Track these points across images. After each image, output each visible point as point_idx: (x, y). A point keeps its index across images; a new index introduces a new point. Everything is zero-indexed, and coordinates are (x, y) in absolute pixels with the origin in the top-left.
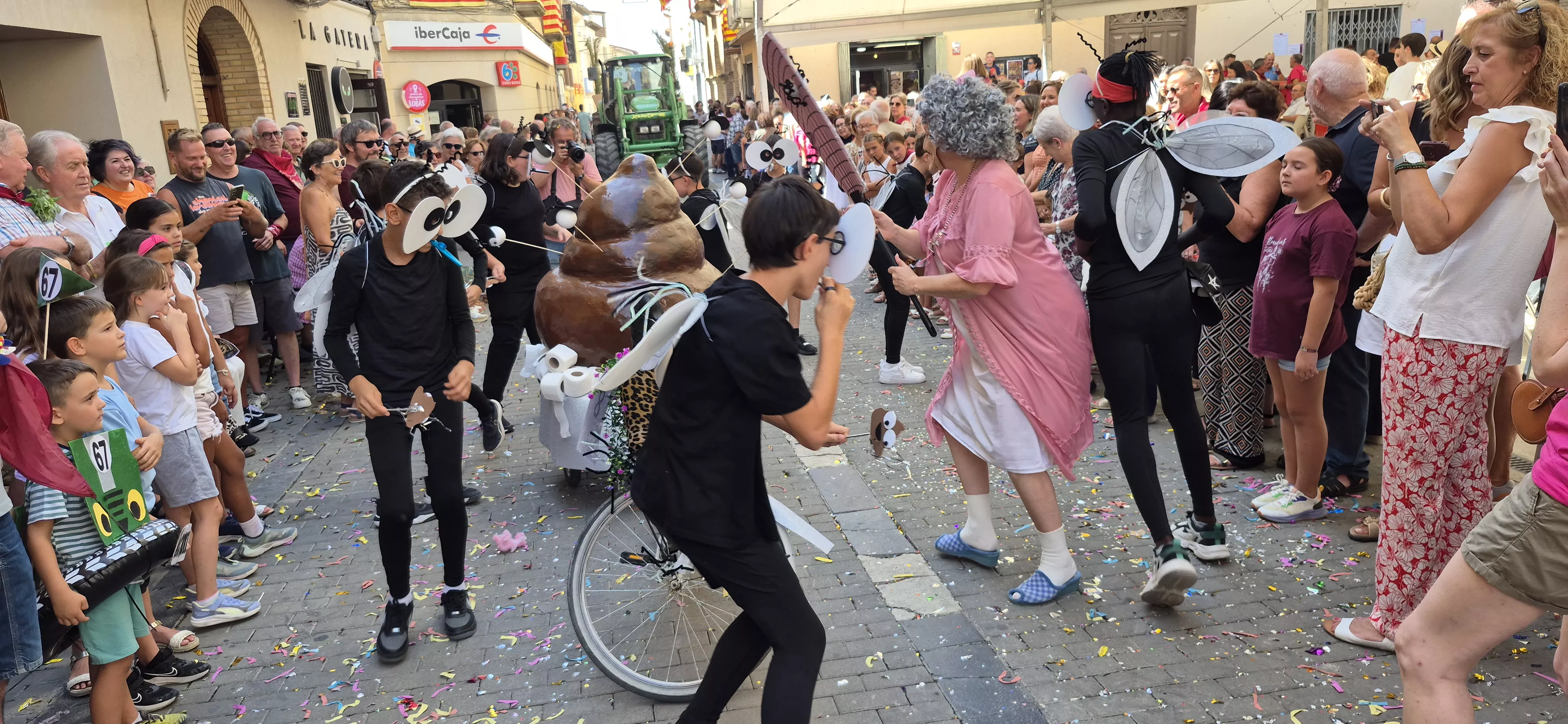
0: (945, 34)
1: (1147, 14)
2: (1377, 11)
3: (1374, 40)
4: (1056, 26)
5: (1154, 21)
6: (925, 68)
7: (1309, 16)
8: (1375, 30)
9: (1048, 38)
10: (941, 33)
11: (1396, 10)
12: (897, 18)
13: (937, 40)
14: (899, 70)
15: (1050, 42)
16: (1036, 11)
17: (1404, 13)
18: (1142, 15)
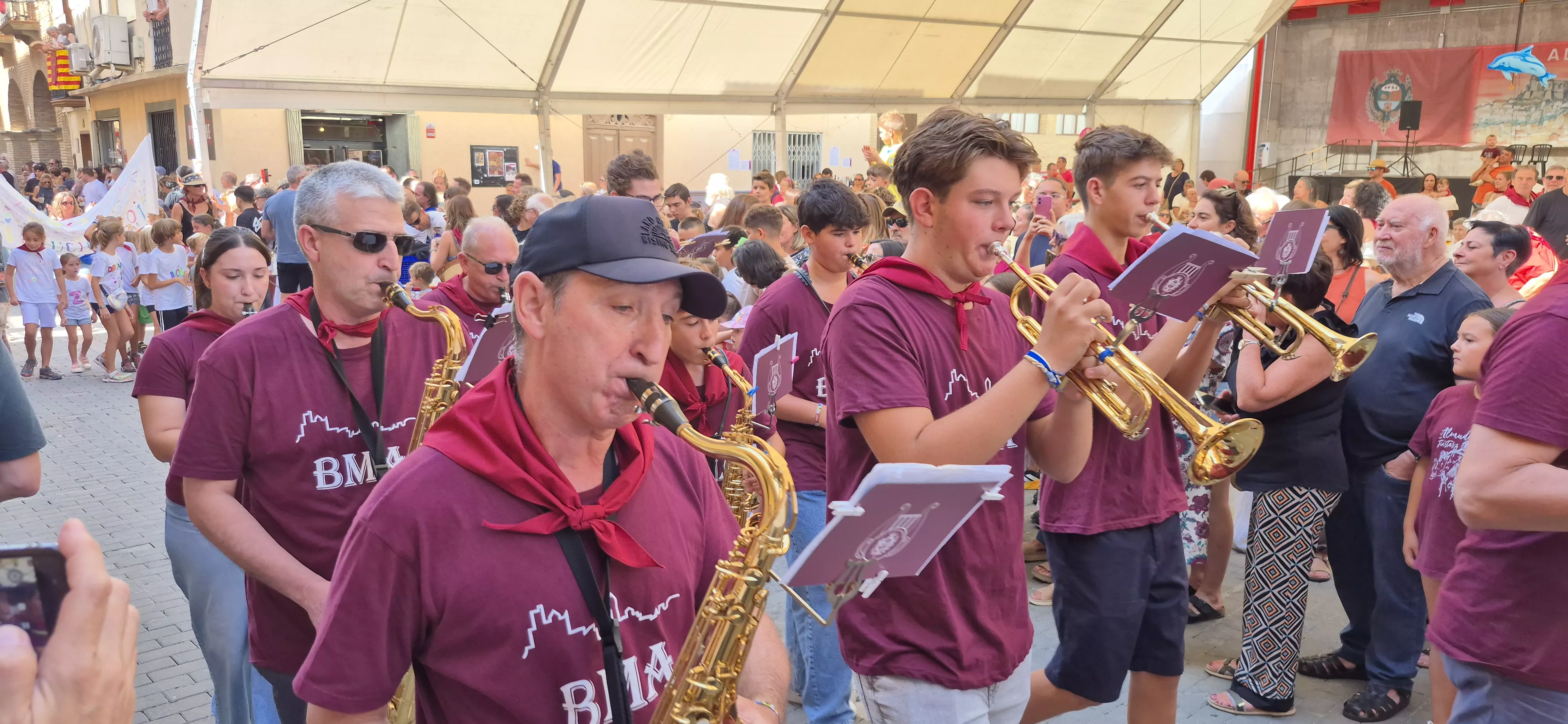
0: (418, 113)
1: (619, 117)
2: (804, 136)
3: (799, 162)
4: (552, 117)
5: (626, 124)
6: (389, 148)
7: (755, 134)
8: (804, 153)
9: (545, 131)
10: (412, 112)
11: (818, 136)
12: (378, 89)
13: (408, 119)
14: (359, 149)
15: (549, 136)
16: (531, 100)
17: (823, 139)
18: (616, 117)
